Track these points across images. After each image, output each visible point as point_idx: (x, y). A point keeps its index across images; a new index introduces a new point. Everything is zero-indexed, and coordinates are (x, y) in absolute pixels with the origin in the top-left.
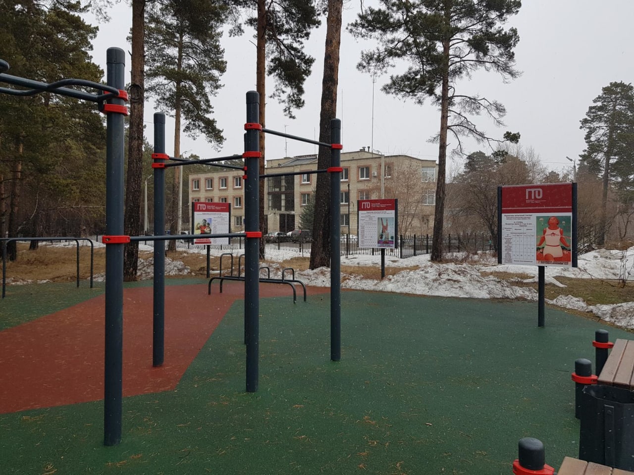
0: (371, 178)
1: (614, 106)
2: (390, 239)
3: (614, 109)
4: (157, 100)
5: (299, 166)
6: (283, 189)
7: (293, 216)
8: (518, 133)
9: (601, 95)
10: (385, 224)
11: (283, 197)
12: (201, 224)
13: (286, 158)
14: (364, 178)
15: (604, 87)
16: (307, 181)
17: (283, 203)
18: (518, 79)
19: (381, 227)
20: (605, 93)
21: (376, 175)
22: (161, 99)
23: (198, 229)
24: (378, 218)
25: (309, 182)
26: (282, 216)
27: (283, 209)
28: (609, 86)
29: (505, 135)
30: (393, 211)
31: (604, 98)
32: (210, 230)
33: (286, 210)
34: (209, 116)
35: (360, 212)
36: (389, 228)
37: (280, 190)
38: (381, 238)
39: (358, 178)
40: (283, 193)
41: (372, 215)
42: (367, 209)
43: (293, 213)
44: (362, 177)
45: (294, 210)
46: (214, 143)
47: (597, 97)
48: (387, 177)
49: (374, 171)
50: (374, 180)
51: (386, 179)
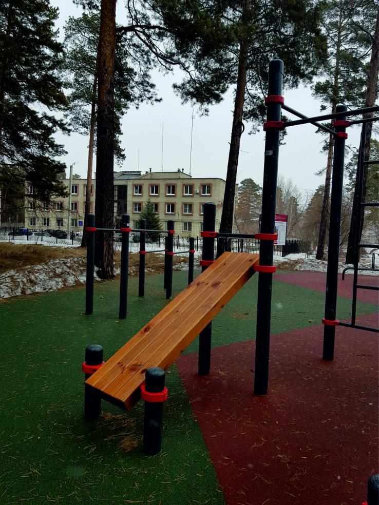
0: (194, 194)
5: (132, 180)
6: (116, 198)
11: (116, 205)
14: (188, 194)
16: (139, 193)
17: (116, 210)
21: (198, 192)
27: (115, 215)
32: (278, 235)
33: (119, 214)
39: (183, 194)
40: (116, 201)
44: (185, 193)
48: (206, 194)
49: (197, 189)
50: (196, 197)
51: (206, 196)
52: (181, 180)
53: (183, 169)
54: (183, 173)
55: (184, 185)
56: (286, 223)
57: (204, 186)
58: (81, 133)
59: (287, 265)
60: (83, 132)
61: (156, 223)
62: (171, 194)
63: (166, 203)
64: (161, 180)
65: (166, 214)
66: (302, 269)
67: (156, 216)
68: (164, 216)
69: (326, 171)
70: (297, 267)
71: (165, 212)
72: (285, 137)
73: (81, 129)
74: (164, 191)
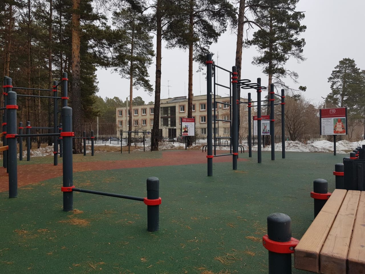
0: (218, 108)
1: (345, 70)
2: (268, 131)
3: (345, 72)
4: (120, 70)
5: (178, 103)
6: (169, 115)
7: (175, 130)
8: (306, 87)
9: (338, 65)
10: (265, 125)
11: (169, 119)
12: (185, 127)
13: (169, 98)
15: (340, 61)
16: (183, 111)
17: (169, 123)
18: (305, 61)
19: (264, 126)
20: (340, 64)
21: (221, 107)
22: (122, 70)
23: (183, 129)
25: (184, 111)
26: (169, 129)
27: (169, 126)
28: (343, 60)
29: (299, 87)
31: (340, 66)
32: (188, 130)
33: (171, 126)
34: (146, 78)
36: (267, 127)
37: (168, 115)
38: (264, 131)
40: (169, 117)
43: (175, 128)
45: (175, 126)
46: (148, 92)
47: (337, 66)
48: (226, 108)
49: (220, 105)
50: (220, 110)
51: (226, 109)
56: (194, 123)
58: (127, 78)
60: (128, 77)
62: (203, 110)
64: (196, 101)
65: (201, 124)
73: (126, 76)
74: (199, 108)
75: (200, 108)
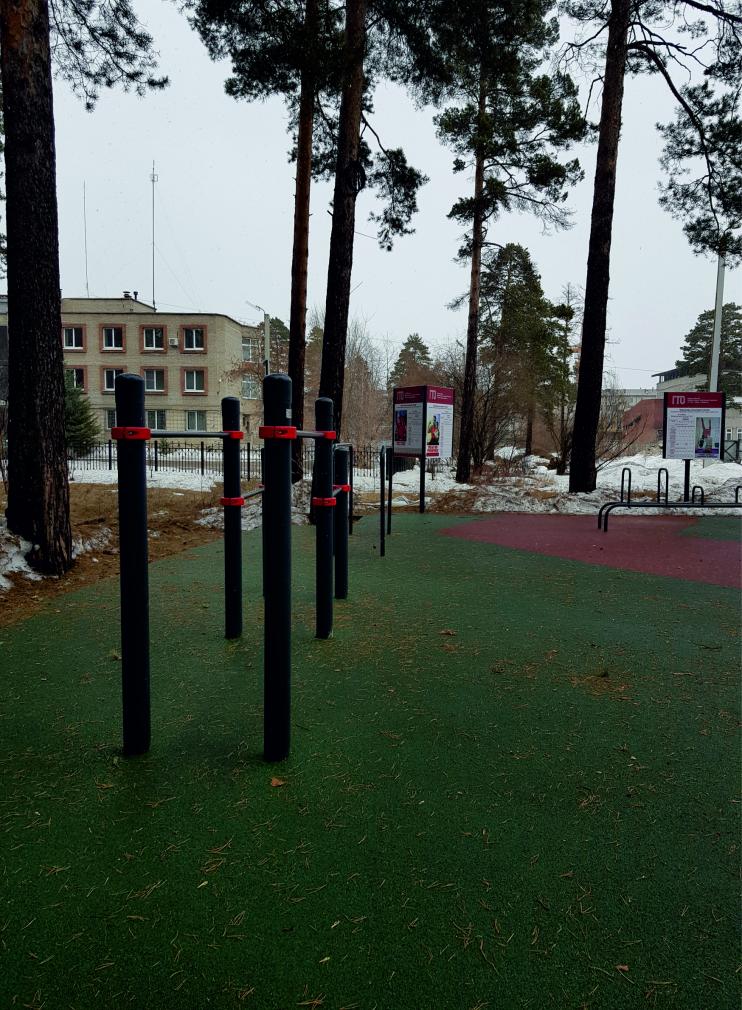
0: (166, 348)
2: (714, 447)
10: (707, 427)
14: (154, 348)
19: (702, 430)
21: (176, 343)
24: (698, 419)
30: (720, 410)
35: (669, 410)
36: (713, 432)
38: (701, 445)
39: (141, 347)
41: (687, 414)
42: (680, 406)
44: (148, 346)
48: (195, 349)
49: (173, 337)
50: (173, 353)
51: (195, 352)
52: (136, 317)
53: (136, 294)
54: (135, 301)
55: (142, 327)
56: (452, 406)
57: (188, 331)
59: (456, 502)
61: (82, 413)
62: (113, 348)
63: (103, 368)
64: (87, 316)
65: (105, 393)
66: (489, 510)
67: (82, 398)
68: (100, 396)
69: (467, 299)
70: (478, 505)
71: (102, 387)
72: (414, 216)
74: (97, 341)
75: (101, 339)
